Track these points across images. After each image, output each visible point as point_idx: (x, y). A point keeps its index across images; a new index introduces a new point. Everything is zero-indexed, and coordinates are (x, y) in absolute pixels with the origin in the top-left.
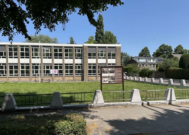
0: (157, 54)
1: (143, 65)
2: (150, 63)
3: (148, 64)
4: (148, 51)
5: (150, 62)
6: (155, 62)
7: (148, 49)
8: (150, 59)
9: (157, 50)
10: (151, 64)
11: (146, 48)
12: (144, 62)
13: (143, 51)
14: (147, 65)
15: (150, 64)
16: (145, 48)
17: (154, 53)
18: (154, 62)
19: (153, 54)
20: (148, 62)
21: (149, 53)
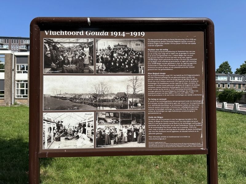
0: (242, 70)
1: (223, 84)
2: (234, 82)
3: (231, 84)
4: (229, 67)
5: (234, 80)
6: (241, 81)
7: (229, 64)
8: (234, 77)
9: (241, 66)
10: (236, 84)
11: (227, 63)
12: (225, 81)
13: (221, 67)
14: (229, 85)
15: (234, 84)
16: (224, 63)
17: (237, 69)
18: (239, 81)
19: (236, 72)
20: (231, 80)
21: (230, 69)
